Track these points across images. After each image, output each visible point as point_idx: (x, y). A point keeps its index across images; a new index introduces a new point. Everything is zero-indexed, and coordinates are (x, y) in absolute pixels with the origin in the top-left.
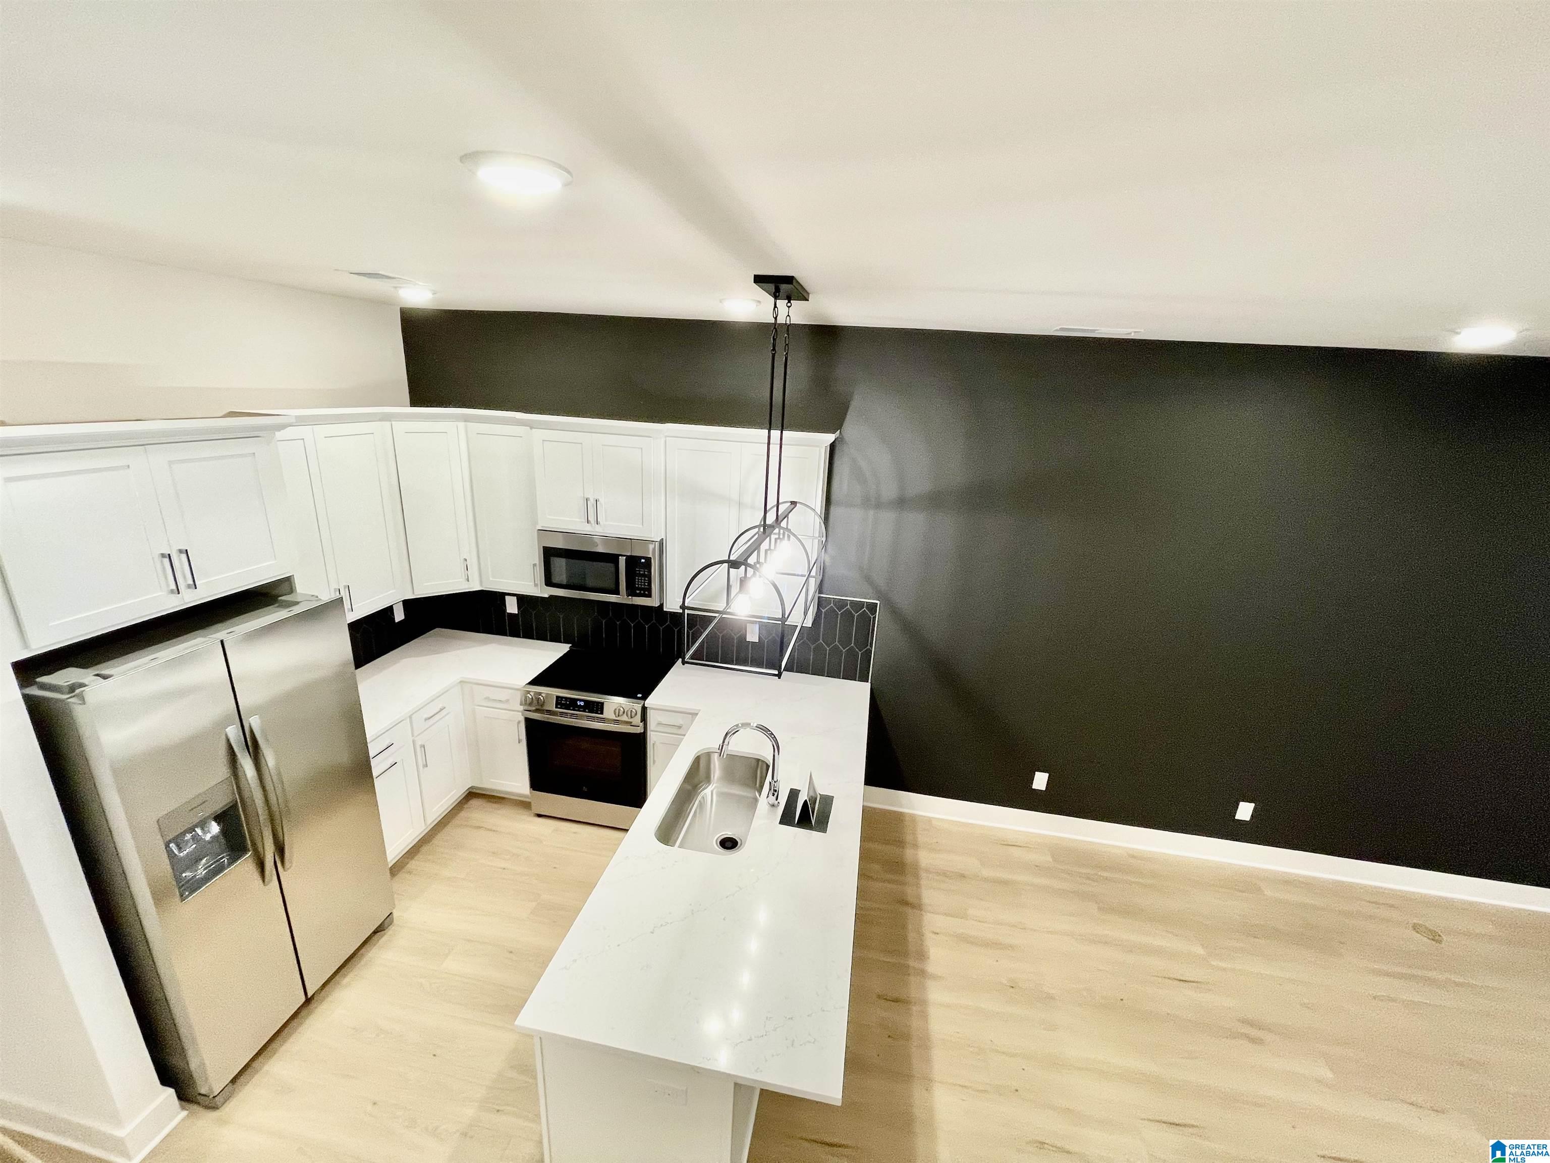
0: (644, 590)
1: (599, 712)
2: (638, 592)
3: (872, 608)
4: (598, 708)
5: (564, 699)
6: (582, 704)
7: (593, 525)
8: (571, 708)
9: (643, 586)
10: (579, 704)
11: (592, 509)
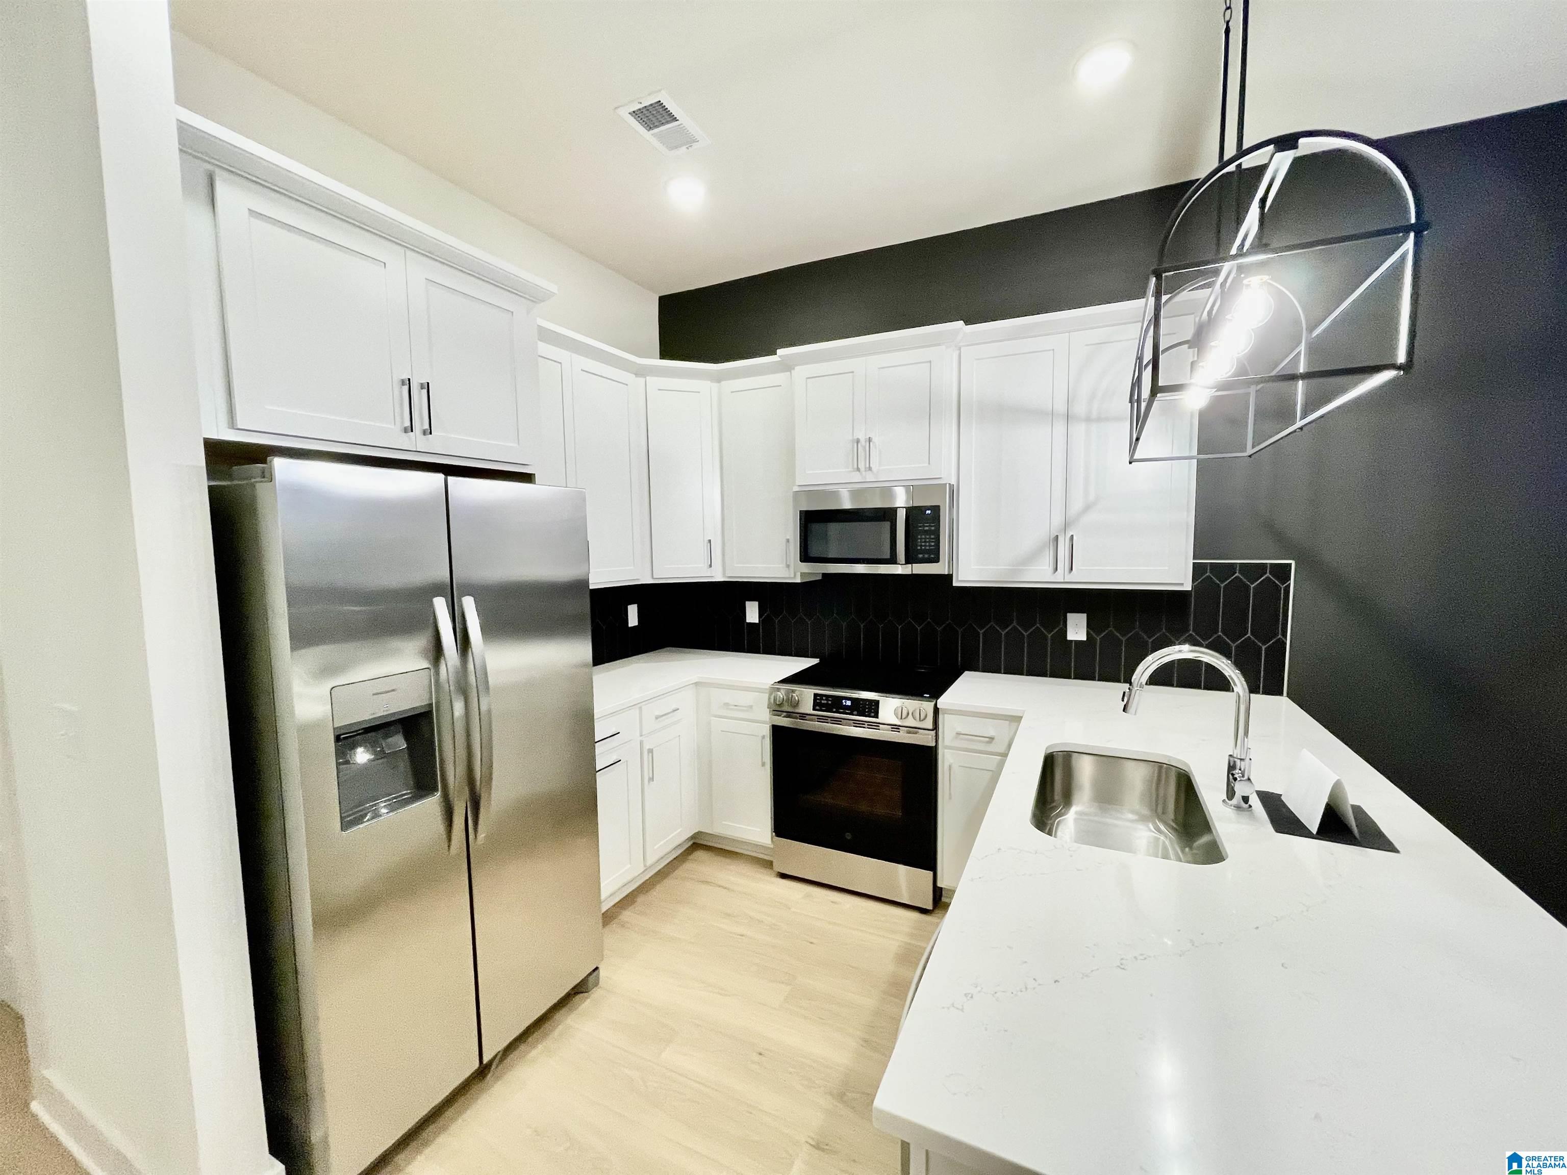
0: (929, 552)
1: (872, 715)
2: (921, 556)
3: (1282, 572)
4: (872, 708)
5: (824, 698)
6: (849, 703)
7: (864, 473)
8: (834, 710)
9: (928, 548)
10: (844, 704)
11: (863, 454)
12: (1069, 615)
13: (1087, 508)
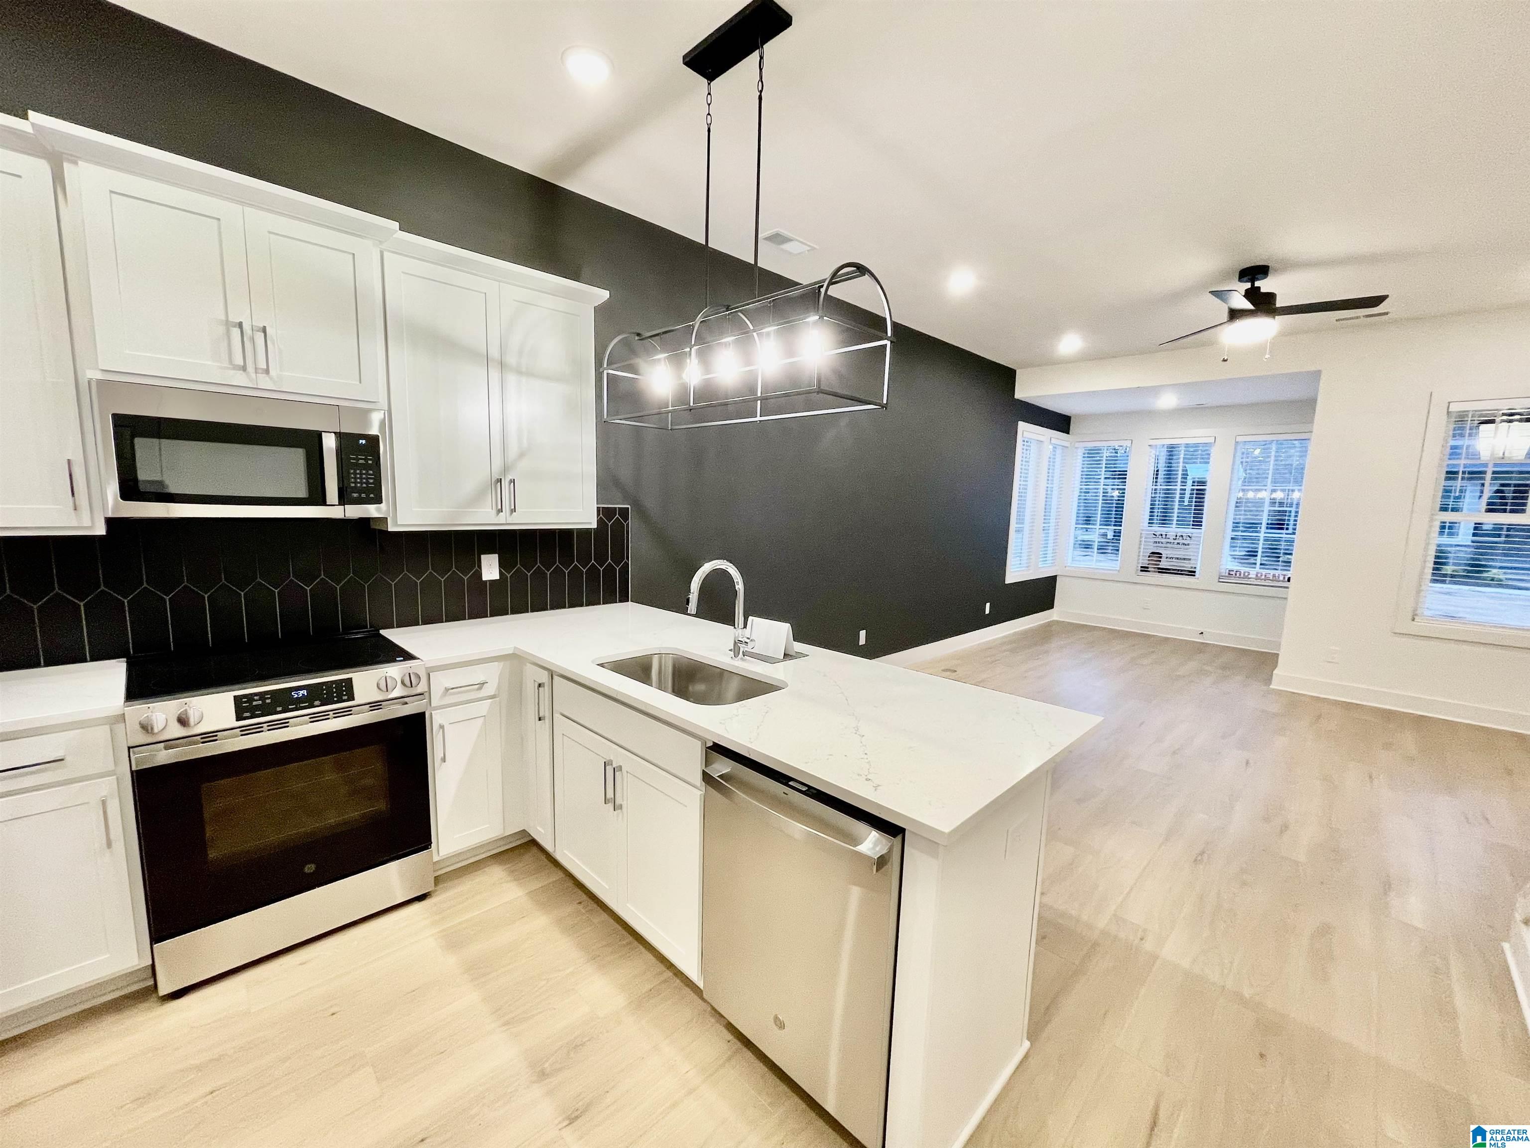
0: (367, 491)
1: (346, 697)
2: (355, 495)
3: (624, 513)
4: (345, 691)
5: (255, 698)
6: (303, 694)
7: (253, 375)
8: (276, 710)
9: (365, 486)
10: (294, 697)
11: (250, 346)
12: (483, 556)
13: (522, 455)
